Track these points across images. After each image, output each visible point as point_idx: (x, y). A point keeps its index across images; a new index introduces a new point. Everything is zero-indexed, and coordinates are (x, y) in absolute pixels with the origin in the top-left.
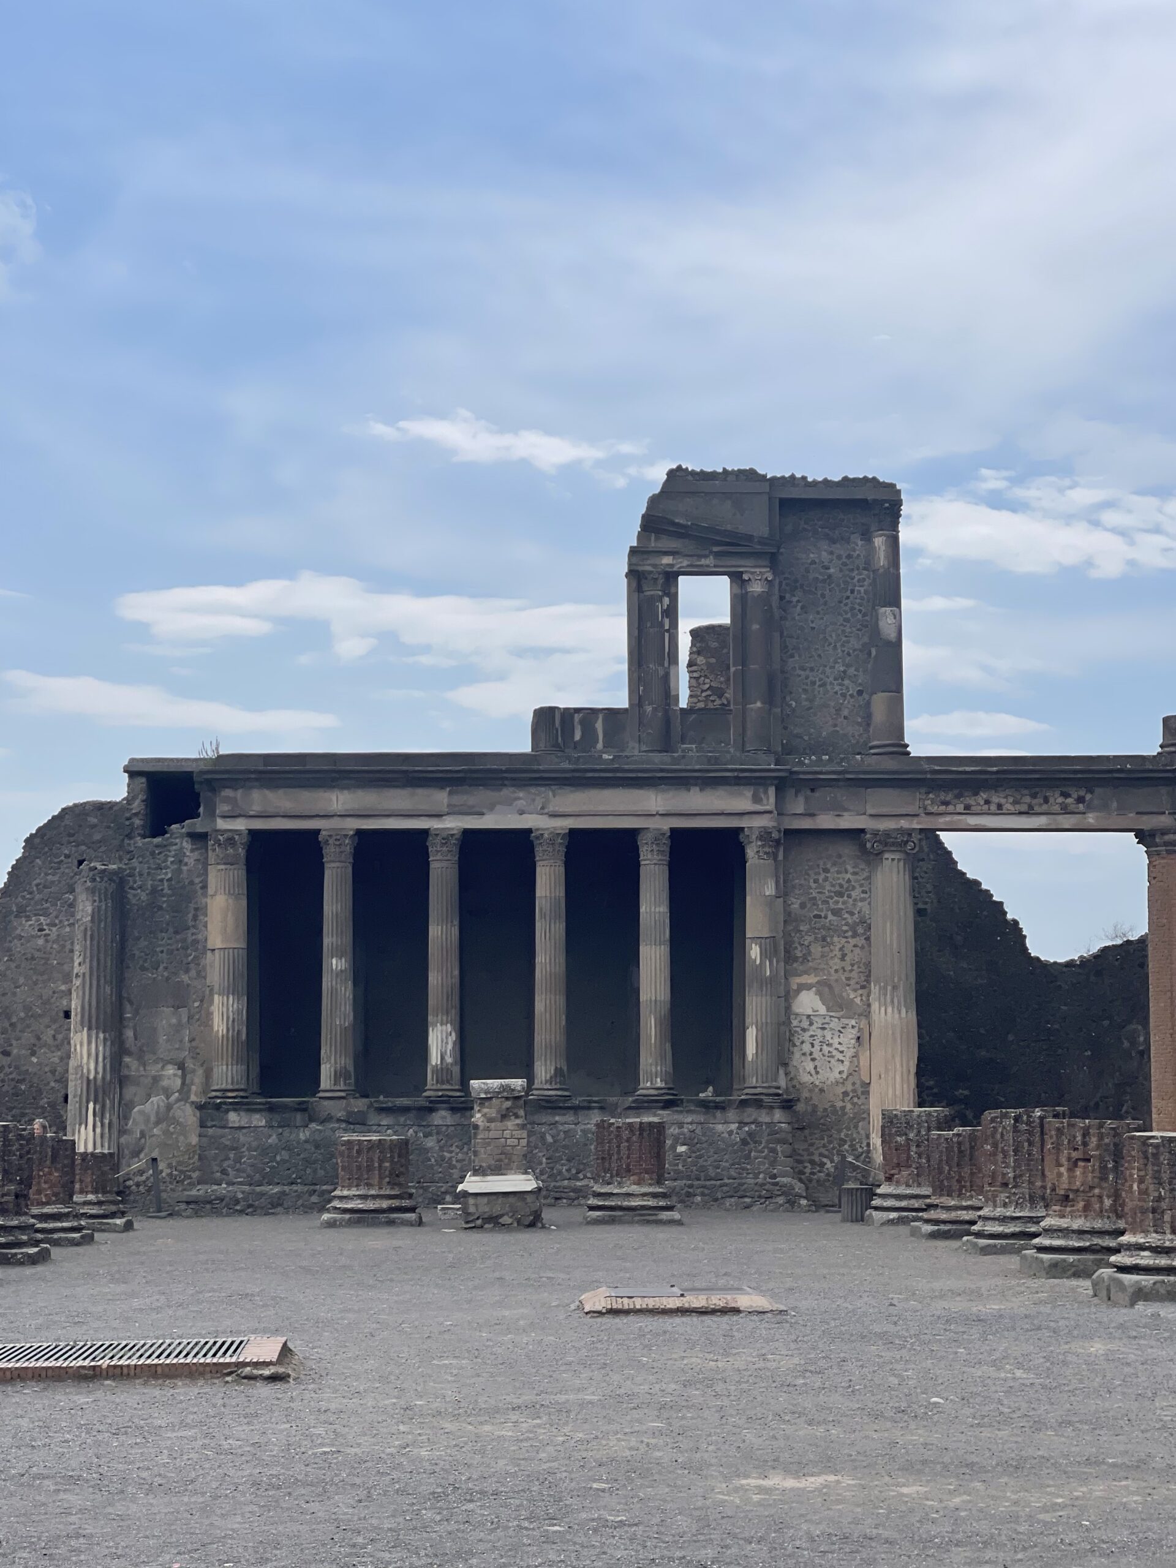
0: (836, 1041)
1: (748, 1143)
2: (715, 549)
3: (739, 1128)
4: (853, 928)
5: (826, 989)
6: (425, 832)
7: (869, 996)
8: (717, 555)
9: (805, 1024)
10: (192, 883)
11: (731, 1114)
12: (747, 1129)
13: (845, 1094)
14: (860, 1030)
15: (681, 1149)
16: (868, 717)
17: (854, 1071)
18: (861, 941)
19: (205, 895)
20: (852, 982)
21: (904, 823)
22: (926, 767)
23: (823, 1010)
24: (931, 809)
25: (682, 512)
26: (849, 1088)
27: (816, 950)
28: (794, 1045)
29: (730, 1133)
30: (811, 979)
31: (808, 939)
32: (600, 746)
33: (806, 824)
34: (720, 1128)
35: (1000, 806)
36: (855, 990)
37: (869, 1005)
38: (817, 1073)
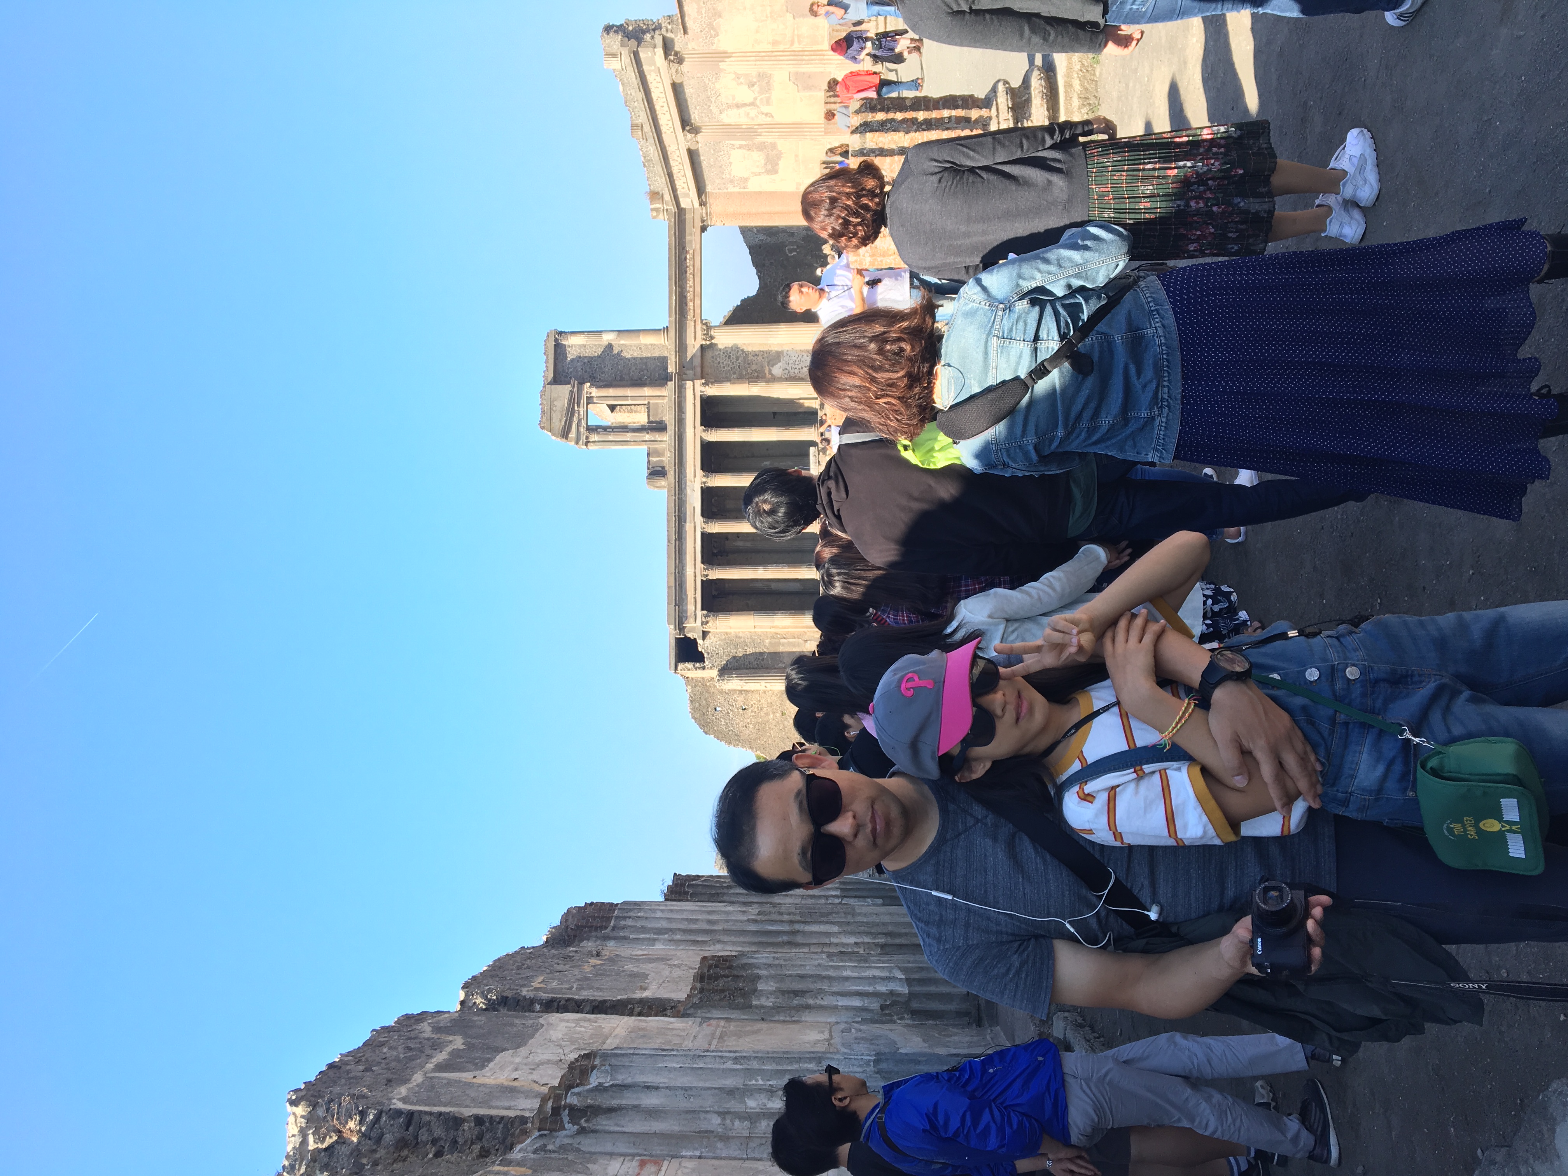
0: (794, 359)
2: (576, 408)
6: (703, 534)
8: (578, 406)
9: (786, 372)
10: (725, 639)
16: (651, 345)
19: (730, 633)
21: (699, 326)
22: (673, 318)
23: (780, 364)
24: (692, 314)
25: (558, 423)
27: (754, 367)
31: (749, 371)
32: (663, 459)
33: (699, 370)
35: (690, 287)
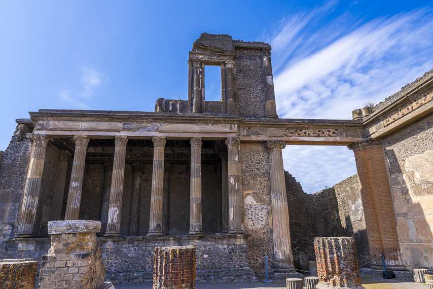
0: (260, 213)
1: (231, 253)
3: (228, 247)
4: (264, 174)
5: (256, 195)
6: (113, 137)
7: (270, 197)
11: (225, 242)
12: (231, 247)
13: (264, 233)
14: (269, 209)
15: (205, 256)
16: (265, 108)
17: (267, 224)
18: (266, 179)
20: (264, 193)
21: (279, 139)
23: (255, 202)
24: (288, 135)
26: (266, 230)
28: (245, 215)
29: (224, 249)
30: (251, 192)
32: (178, 112)
33: (247, 139)
34: (220, 247)
35: (309, 134)
36: (266, 195)
37: (271, 201)
38: (254, 225)
